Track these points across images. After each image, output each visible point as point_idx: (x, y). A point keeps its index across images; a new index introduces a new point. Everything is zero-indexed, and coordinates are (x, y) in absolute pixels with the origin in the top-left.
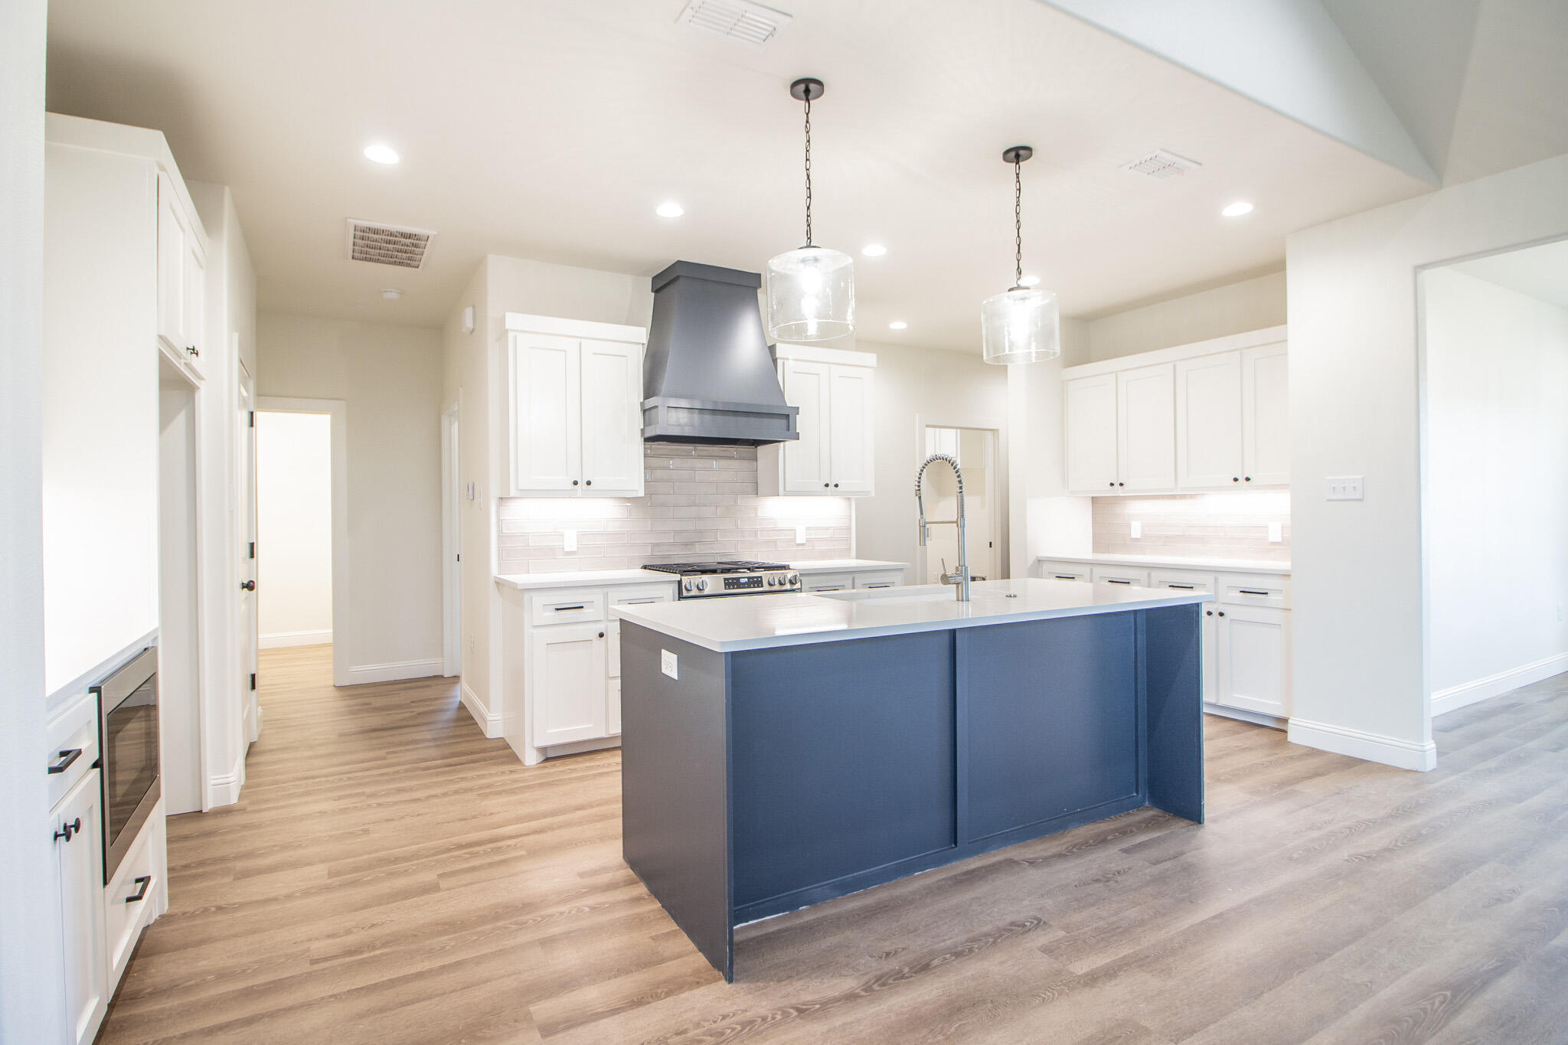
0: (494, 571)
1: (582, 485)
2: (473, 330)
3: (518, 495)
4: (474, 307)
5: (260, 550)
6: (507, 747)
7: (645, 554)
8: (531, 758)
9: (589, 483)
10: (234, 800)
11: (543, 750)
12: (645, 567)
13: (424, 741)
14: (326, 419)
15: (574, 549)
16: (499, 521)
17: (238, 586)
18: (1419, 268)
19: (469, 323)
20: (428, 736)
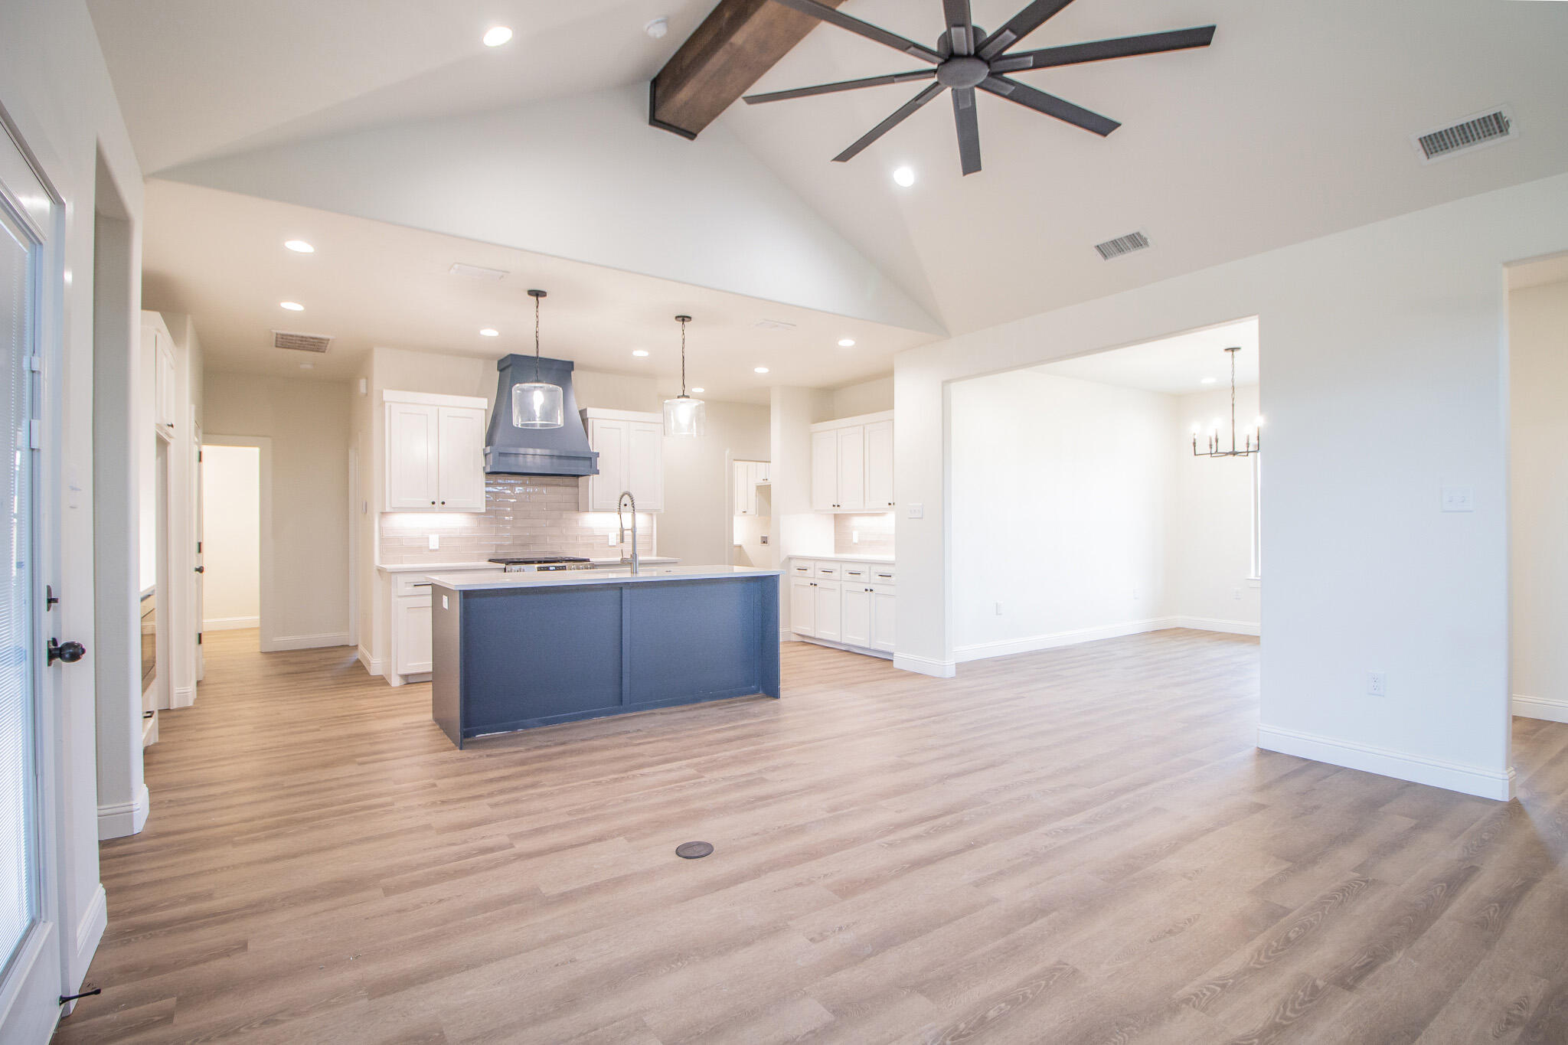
0: (377, 562)
1: (438, 505)
2: (367, 394)
3: (392, 510)
4: (367, 378)
5: (204, 548)
6: (384, 679)
7: (491, 552)
8: (396, 682)
9: (443, 503)
10: (191, 704)
11: (405, 677)
12: (490, 561)
13: (327, 677)
14: (257, 450)
15: (437, 547)
16: (381, 528)
17: (194, 570)
18: (946, 383)
19: (363, 389)
20: (329, 675)
